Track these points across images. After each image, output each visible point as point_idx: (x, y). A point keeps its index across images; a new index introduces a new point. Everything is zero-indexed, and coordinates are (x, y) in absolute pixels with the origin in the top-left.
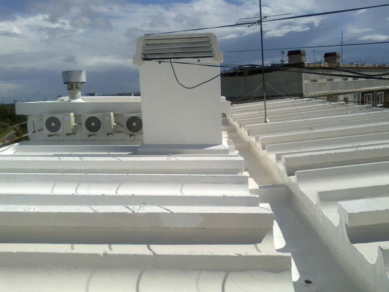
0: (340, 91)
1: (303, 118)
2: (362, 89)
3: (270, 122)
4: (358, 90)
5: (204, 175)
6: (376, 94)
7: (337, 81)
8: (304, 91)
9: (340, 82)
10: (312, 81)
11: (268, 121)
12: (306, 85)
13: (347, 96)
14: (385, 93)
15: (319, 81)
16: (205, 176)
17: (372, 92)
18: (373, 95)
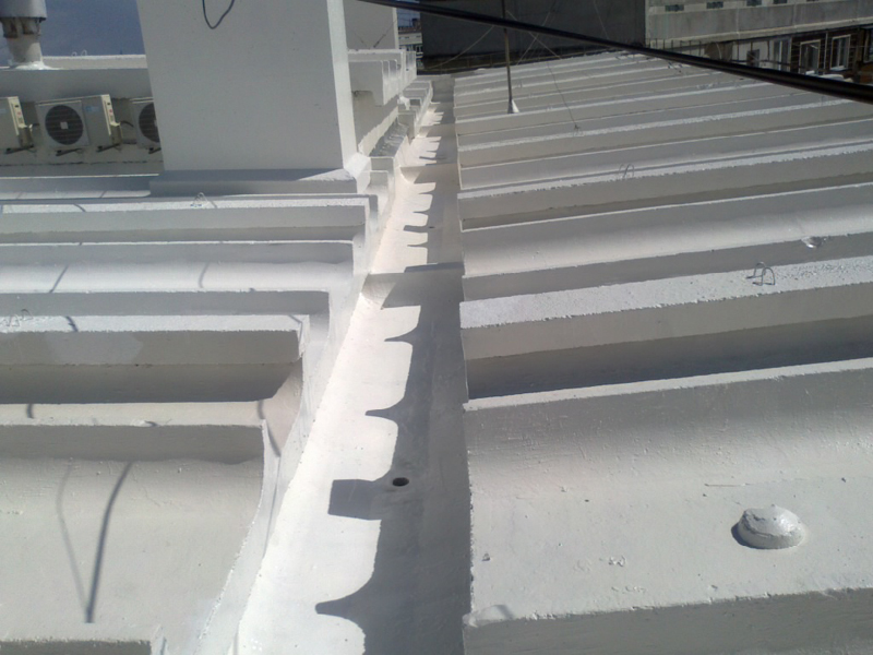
0: (738, 34)
1: (566, 105)
2: (796, 27)
3: (521, 111)
4: (784, 30)
5: (253, 242)
6: (830, 41)
7: (733, 7)
8: (648, 35)
9: (741, 10)
10: (669, 8)
11: (515, 109)
12: (655, 18)
13: (756, 46)
14: (852, 37)
15: (687, 9)
16: (255, 245)
17: (820, 34)
18: (823, 42)
